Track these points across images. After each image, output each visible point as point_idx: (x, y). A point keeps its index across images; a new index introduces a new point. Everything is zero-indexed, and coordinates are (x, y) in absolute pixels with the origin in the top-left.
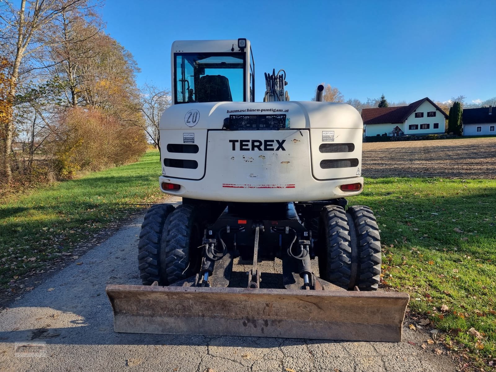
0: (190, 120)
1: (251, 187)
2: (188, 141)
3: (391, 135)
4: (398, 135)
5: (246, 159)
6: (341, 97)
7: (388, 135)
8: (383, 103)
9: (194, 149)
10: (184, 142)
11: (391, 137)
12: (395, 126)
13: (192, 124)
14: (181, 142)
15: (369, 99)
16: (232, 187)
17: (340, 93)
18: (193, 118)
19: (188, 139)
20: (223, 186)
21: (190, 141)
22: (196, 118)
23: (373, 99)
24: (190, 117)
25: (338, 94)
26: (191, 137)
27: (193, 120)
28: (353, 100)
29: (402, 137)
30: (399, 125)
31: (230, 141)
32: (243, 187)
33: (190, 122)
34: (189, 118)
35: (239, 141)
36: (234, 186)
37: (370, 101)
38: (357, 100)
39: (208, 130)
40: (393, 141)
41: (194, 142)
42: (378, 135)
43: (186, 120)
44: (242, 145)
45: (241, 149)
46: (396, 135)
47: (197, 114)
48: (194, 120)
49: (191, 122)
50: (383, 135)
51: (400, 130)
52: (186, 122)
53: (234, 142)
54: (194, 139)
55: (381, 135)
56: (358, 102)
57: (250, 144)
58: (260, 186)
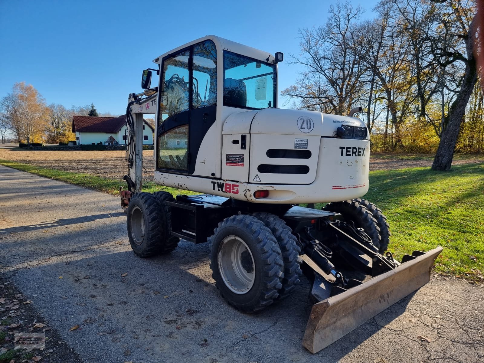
0: (305, 126)
1: (350, 188)
2: (301, 147)
3: (107, 144)
4: (112, 144)
5: (348, 163)
6: (43, 100)
7: (103, 144)
8: (93, 113)
9: (307, 154)
10: (295, 147)
11: (106, 146)
12: (109, 135)
13: (306, 130)
14: (292, 148)
15: (73, 106)
16: (339, 188)
17: (41, 96)
18: (307, 125)
19: (300, 145)
20: (333, 189)
21: (302, 147)
22: (310, 125)
23: (78, 107)
24: (303, 123)
25: (38, 96)
26: (304, 143)
27: (307, 126)
28: (56, 104)
29: (118, 147)
30: (113, 135)
31: (341, 148)
32: (345, 188)
33: (304, 128)
34: (302, 125)
35: (346, 148)
36: (340, 187)
37: (74, 108)
38: (61, 106)
39: (322, 137)
40: (109, 150)
41: (307, 148)
42: (94, 144)
43: (300, 126)
44: (347, 151)
45: (347, 155)
46: (111, 144)
47: (310, 121)
48: (309, 127)
49: (306, 128)
50: (98, 144)
51: (114, 140)
52: (300, 128)
53: (342, 148)
54: (307, 145)
55: (96, 144)
56: (63, 107)
57: (351, 150)
58: (354, 187)
